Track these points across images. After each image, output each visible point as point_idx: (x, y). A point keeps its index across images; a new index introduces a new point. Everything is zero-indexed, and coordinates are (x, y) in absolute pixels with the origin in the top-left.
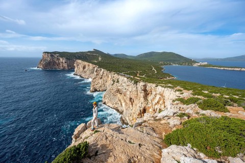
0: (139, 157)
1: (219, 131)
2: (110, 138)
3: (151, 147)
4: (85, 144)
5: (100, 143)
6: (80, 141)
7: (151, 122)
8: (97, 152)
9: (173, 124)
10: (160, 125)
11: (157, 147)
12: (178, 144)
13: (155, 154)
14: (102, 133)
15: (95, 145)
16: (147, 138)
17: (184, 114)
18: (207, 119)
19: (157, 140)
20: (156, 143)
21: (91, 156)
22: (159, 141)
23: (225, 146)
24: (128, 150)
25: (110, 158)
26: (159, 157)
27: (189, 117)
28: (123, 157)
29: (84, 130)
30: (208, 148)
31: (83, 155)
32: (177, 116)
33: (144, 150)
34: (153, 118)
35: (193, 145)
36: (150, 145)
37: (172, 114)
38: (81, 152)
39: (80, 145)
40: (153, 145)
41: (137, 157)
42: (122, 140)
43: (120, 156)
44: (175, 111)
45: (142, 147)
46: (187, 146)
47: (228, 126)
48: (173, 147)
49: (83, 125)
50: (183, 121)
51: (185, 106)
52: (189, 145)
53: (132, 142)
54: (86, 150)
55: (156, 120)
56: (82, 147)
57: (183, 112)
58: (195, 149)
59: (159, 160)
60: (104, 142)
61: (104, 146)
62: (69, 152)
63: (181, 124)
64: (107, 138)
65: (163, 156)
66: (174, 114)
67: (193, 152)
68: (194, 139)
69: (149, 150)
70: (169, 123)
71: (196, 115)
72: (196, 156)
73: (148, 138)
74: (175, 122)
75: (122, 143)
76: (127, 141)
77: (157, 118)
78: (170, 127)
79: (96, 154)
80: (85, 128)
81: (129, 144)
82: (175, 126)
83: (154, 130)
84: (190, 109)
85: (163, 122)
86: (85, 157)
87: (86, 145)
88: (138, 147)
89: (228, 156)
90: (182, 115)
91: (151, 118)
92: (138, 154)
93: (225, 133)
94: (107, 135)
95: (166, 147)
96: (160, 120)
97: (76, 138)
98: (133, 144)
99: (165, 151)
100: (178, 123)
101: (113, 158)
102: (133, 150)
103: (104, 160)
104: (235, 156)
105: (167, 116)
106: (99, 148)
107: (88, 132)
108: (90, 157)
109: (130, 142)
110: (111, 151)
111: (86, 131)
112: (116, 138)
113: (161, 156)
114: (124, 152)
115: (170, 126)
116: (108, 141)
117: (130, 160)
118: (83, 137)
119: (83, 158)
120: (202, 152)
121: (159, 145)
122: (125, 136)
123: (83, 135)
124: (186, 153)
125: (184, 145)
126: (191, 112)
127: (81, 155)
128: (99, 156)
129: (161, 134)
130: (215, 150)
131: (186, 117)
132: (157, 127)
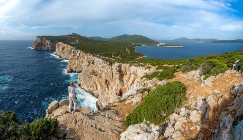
7: (116, 104)
9: (135, 102)
10: (124, 107)
11: (116, 132)
12: (134, 123)
17: (145, 89)
20: (116, 128)
22: (120, 124)
27: (149, 91)
30: (157, 116)
32: (140, 92)
34: (118, 100)
37: (135, 92)
40: (112, 131)
44: (139, 89)
50: (144, 97)
52: (144, 120)
55: (121, 101)
63: (142, 100)
64: (76, 122)
66: (138, 91)
67: (146, 126)
70: (132, 102)
71: (155, 88)
73: (108, 123)
74: (137, 99)
77: (122, 99)
78: (133, 107)
82: (137, 103)
83: (117, 113)
84: (150, 84)
85: (127, 102)
90: (143, 91)
96: (125, 100)
100: (140, 100)
105: (131, 95)
112: (86, 123)
115: (133, 105)
120: (151, 122)
121: (120, 130)
122: (96, 122)
125: (141, 121)
126: (151, 86)
129: (123, 116)
130: (161, 116)
131: (146, 92)
132: (121, 109)
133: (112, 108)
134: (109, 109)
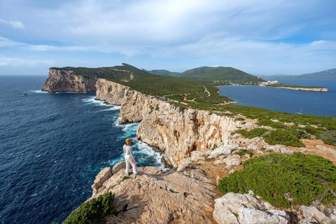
0: (184, 211)
1: (289, 172)
2: (144, 187)
3: (201, 196)
4: (109, 195)
5: (130, 194)
6: (102, 192)
7: (201, 162)
8: (126, 206)
9: (230, 164)
10: (213, 167)
11: (208, 196)
12: (236, 191)
13: (206, 205)
14: (134, 180)
15: (124, 196)
16: (196, 185)
17: (245, 151)
18: (275, 157)
19: (209, 187)
20: (207, 191)
21: (118, 212)
22: (211, 187)
23: (298, 191)
24: (169, 202)
25: (144, 213)
26: (211, 209)
27: (251, 154)
28: (162, 212)
29: (109, 177)
30: (275, 195)
31: (105, 211)
32: (237, 153)
33: (191, 200)
34: (203, 158)
35: (255, 192)
36: (200, 194)
37: (229, 152)
38: (103, 207)
39: (101, 197)
40: (203, 194)
41: (182, 210)
42: (161, 188)
43: (158, 209)
44: (234, 147)
45: (188, 196)
46: (247, 193)
47: (301, 166)
48: (230, 195)
49: (107, 169)
50: (244, 160)
51: (247, 140)
52: (251, 192)
53: (175, 190)
54: (109, 204)
55: (208, 160)
56: (104, 200)
57: (245, 148)
58: (258, 197)
59: (211, 213)
60: (136, 192)
61: (135, 198)
62: (86, 207)
63: (241, 164)
64: (140, 187)
65: (216, 208)
66: (232, 150)
68: (257, 184)
69: (197, 201)
70: (225, 164)
71: (261, 152)
72: (260, 206)
74: (233, 161)
75: (161, 192)
76: (168, 190)
77: (210, 157)
78: (226, 169)
79: (125, 209)
80: (111, 174)
81: (171, 194)
82: (233, 167)
83: (205, 173)
84: (253, 144)
85: (217, 162)
86: (109, 213)
87: (111, 198)
88: (183, 197)
89: (301, 204)
90: (242, 153)
91: (201, 158)
92: (182, 206)
93: (298, 174)
94: (141, 183)
95: (220, 196)
96: (213, 159)
97: (97, 188)
98: (177, 193)
99: (219, 201)
100: (237, 163)
101: (148, 214)
102: (176, 202)
103: (135, 217)
104: (309, 204)
105: (222, 154)
106: (129, 200)
107: (114, 180)
108: (116, 214)
109: (172, 191)
110: (146, 204)
111: (112, 178)
112: (153, 185)
113: (214, 208)
114: (163, 205)
115: (227, 167)
116: (142, 191)
117: (171, 215)
118: (108, 186)
119: (106, 215)
120: (267, 200)
121: (212, 193)
122: (166, 183)
123: (108, 184)
124: (245, 202)
125: (244, 191)
126: (254, 148)
127: (102, 211)
128: (129, 211)
129: (214, 178)
130: (284, 198)
131: (247, 155)
132: (209, 170)
133: (197, 167)
134: (193, 168)
